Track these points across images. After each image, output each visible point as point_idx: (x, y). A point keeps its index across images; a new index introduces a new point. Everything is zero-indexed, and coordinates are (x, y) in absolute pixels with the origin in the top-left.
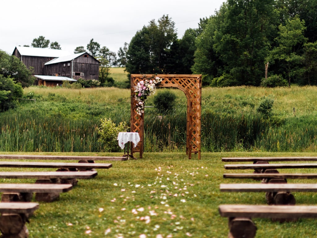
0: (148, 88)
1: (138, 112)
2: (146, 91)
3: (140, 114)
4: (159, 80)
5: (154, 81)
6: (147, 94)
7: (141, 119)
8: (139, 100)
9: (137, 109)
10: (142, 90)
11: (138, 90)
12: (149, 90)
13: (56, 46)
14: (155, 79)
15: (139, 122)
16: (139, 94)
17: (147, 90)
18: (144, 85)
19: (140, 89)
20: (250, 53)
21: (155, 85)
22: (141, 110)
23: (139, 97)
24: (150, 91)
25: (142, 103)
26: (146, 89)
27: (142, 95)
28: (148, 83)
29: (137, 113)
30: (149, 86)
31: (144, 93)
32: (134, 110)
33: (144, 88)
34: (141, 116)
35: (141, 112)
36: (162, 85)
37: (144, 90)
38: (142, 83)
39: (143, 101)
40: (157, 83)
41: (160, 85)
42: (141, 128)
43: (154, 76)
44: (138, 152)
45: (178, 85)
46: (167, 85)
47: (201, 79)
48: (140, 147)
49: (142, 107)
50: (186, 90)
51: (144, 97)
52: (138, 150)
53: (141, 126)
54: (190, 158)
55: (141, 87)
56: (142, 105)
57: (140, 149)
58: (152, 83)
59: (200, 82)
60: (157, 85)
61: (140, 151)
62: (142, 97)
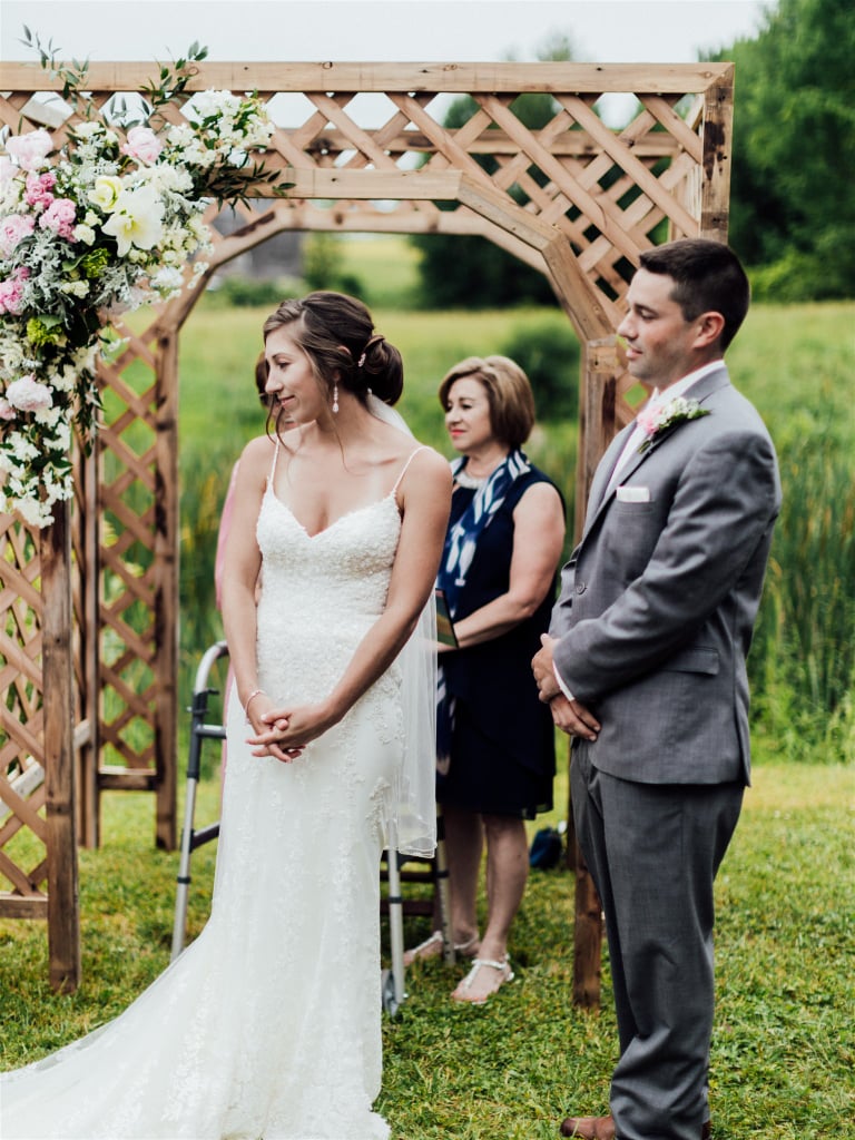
0: (104, 218)
1: (10, 493)
3: (34, 513)
4: (242, 121)
5: (182, 134)
6: (97, 286)
7: (49, 568)
8: (12, 353)
10: (30, 243)
16: (7, 287)
17: (85, 233)
19: (11, 232)
25: (44, 393)
26: (76, 223)
27: (28, 291)
30: (103, 186)
33: (58, 210)
34: (51, 533)
35: (40, 494)
36: (277, 184)
37: (53, 236)
38: (32, 153)
39: (67, 369)
40: (206, 159)
41: (252, 188)
42: (59, 660)
43: (174, 75)
44: (29, 914)
45: (457, 188)
46: (334, 180)
47: (719, 113)
48: (54, 865)
49: (57, 432)
50: (552, 238)
51: (62, 325)
52: (30, 893)
53: (58, 641)
54: (586, 995)
55: (23, 206)
56: (48, 416)
57: (49, 882)
58: (152, 164)
59: (714, 150)
60: (218, 181)
61: (49, 903)
62: (32, 321)
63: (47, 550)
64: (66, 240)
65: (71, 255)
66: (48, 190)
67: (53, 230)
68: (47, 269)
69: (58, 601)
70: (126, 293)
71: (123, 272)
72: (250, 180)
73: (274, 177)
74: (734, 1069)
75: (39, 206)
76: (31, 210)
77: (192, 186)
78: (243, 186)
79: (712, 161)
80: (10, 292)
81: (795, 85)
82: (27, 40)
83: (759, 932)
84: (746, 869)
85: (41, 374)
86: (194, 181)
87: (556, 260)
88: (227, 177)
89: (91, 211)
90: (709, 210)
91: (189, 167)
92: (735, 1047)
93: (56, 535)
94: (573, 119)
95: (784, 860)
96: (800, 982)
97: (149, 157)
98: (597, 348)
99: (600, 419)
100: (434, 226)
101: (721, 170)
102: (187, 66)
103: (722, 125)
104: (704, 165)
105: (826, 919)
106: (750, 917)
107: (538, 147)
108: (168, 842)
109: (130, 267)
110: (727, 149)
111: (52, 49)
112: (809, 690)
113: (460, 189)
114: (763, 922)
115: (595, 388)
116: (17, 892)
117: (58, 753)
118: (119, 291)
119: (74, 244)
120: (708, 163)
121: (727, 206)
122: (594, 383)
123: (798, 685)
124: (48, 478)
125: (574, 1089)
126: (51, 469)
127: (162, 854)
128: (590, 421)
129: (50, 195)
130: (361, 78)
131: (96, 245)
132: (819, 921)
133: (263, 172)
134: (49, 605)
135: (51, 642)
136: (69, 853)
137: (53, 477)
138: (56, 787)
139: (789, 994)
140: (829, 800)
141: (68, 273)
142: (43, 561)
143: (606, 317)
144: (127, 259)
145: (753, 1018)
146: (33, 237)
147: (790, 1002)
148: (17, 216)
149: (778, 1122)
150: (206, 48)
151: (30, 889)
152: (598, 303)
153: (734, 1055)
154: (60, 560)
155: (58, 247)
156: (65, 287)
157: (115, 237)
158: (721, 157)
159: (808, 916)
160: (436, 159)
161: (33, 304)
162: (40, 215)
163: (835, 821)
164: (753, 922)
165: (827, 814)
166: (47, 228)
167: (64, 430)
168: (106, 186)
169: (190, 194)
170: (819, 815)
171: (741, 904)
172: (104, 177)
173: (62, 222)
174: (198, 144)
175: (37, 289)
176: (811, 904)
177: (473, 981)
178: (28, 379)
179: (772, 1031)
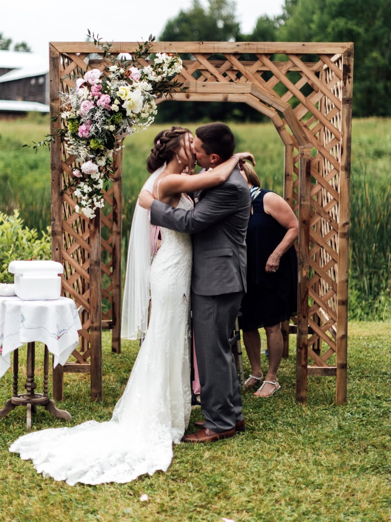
0: (122, 102)
1: (81, 206)
2: (112, 112)
3: (89, 213)
4: (171, 65)
5: (148, 69)
6: (118, 127)
7: (93, 235)
8: (83, 152)
9: (77, 193)
10: (93, 111)
11: (78, 108)
12: (123, 111)
13: (23, 47)
14: (151, 63)
15: (86, 245)
16: (83, 127)
17: (115, 107)
18: (104, 90)
19: (86, 107)
20: (383, 55)
21: (150, 87)
22: (90, 195)
23: (83, 139)
24: (129, 113)
25: (95, 167)
26: (111, 104)
27: (92, 129)
28: (121, 77)
29: (77, 207)
30: (124, 90)
31: (105, 123)
32: (66, 196)
33: (104, 99)
34: (94, 221)
35: (92, 205)
36: (182, 87)
37: (102, 109)
38: (94, 77)
39: (103, 158)
40: (158, 79)
41: (173, 89)
42: (96, 270)
43: (144, 48)
44: (83, 370)
45: (250, 89)
46: (204, 86)
47: (348, 61)
48: (93, 351)
49: (99, 182)
50: (286, 108)
51: (105, 141)
52: (83, 362)
53: (96, 263)
54: (302, 398)
55: (90, 97)
56: (96, 176)
57: (91, 357)
58: (138, 81)
59: (346, 75)
60: (159, 87)
61: (91, 366)
62: (92, 140)
63: (92, 228)
64: (107, 110)
65: (109, 115)
66: (100, 91)
67: (103, 106)
68: (100, 121)
69: (96, 247)
70: (129, 129)
71: (127, 122)
72: (172, 86)
73: (181, 85)
74: (362, 421)
75: (96, 97)
76: (93, 99)
77: (152, 89)
78: (169, 88)
79: (346, 79)
80: (85, 129)
81: (334, 17)
82: (88, 34)
83: (363, 377)
84: (353, 356)
85: (94, 161)
86: (152, 87)
87: (288, 116)
88: (163, 85)
89: (116, 99)
90: (345, 97)
91: (150, 82)
92: (361, 415)
93: (96, 221)
94: (294, 63)
95: (368, 353)
96: (382, 394)
97: (137, 79)
98: (303, 149)
99: (305, 176)
100: (226, 99)
101: (349, 82)
102: (148, 43)
103: (349, 65)
104: (343, 80)
105: (388, 373)
106: (358, 372)
107: (280, 73)
108: (117, 349)
109: (129, 120)
110: (351, 74)
111: (99, 38)
112: (365, 292)
113: (251, 90)
114: (363, 374)
115: (303, 164)
116: (78, 362)
117: (95, 307)
118: (126, 128)
119: (109, 111)
120: (345, 80)
121: (352, 95)
122: (303, 162)
123: (360, 290)
124: (95, 200)
125: (305, 427)
126: (96, 196)
127: (116, 354)
128: (301, 176)
129: (100, 93)
130: (214, 48)
131: (119, 112)
132: (386, 373)
133: (177, 83)
134: (93, 249)
135: (93, 263)
136: (99, 346)
137: (97, 199)
138: (94, 320)
139: (379, 398)
140: (380, 333)
141: (107, 122)
142: (90, 232)
143: (307, 137)
144: (129, 117)
145: (367, 405)
146: (94, 109)
147: (379, 400)
148: (88, 101)
149: (383, 435)
150: (155, 37)
151: (83, 360)
152: (304, 132)
153: (361, 416)
154: (97, 231)
155: (104, 113)
156: (106, 127)
157: (125, 109)
158: (349, 77)
159: (381, 371)
160: (242, 78)
161: (94, 134)
162: (96, 100)
163: (385, 340)
164: (360, 374)
165: (382, 337)
166: (101, 106)
167: (101, 181)
168: (123, 90)
169: (151, 92)
170: (378, 338)
171: (354, 369)
172: (122, 87)
173: (106, 103)
174: (154, 73)
175: (96, 128)
176: (382, 368)
177: (262, 389)
178: (90, 162)
179: (374, 409)
